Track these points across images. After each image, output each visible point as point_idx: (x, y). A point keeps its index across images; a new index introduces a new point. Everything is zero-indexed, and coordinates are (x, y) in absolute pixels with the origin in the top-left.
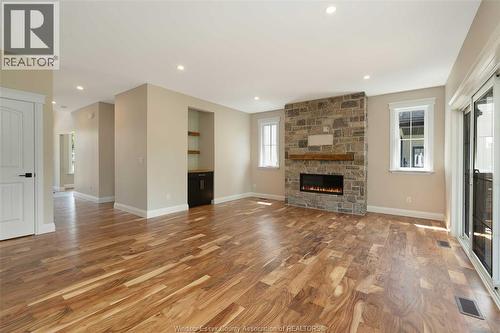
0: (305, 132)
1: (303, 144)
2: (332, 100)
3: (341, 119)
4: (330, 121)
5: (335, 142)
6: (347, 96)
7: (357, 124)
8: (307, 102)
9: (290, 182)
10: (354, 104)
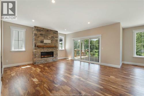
0: (43, 38)
1: (42, 42)
2: (51, 30)
3: (53, 36)
4: (50, 36)
5: (51, 42)
6: (54, 31)
7: (56, 39)
8: (43, 28)
9: (37, 56)
10: (56, 33)
